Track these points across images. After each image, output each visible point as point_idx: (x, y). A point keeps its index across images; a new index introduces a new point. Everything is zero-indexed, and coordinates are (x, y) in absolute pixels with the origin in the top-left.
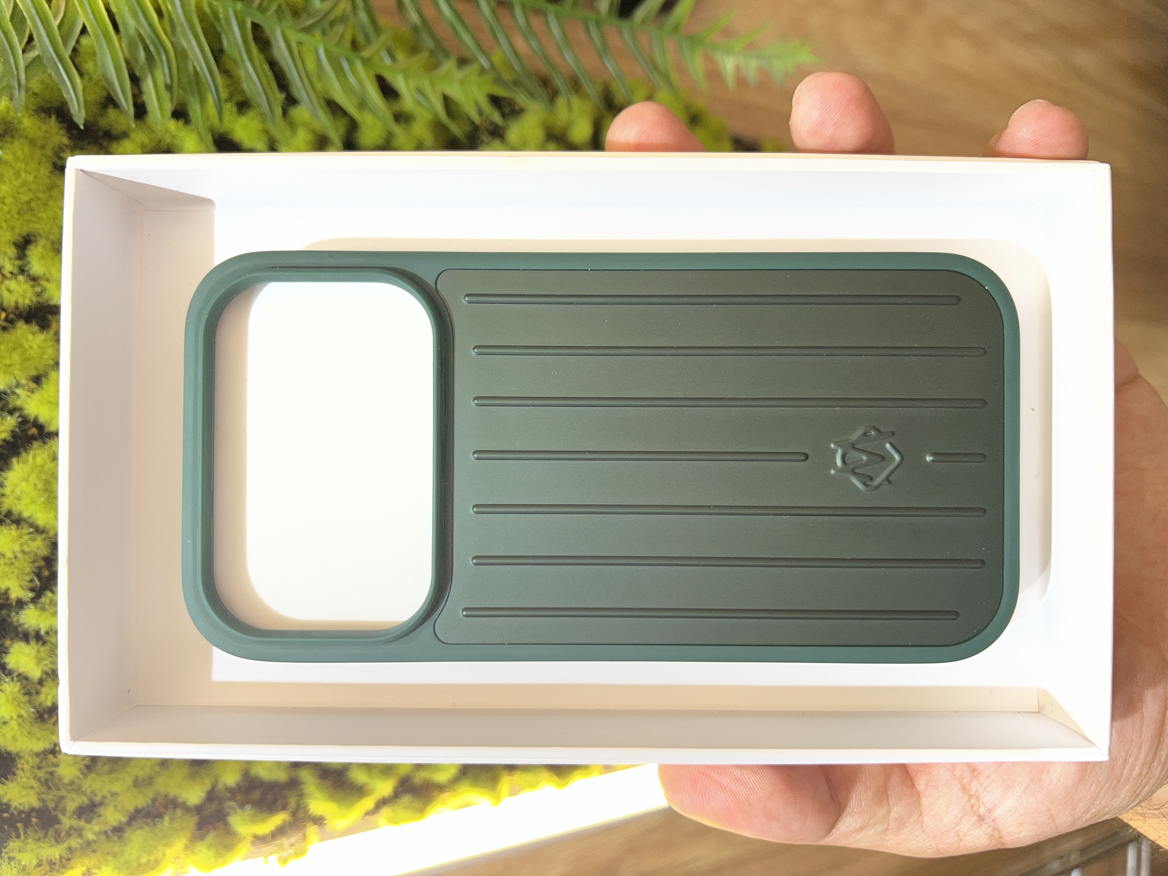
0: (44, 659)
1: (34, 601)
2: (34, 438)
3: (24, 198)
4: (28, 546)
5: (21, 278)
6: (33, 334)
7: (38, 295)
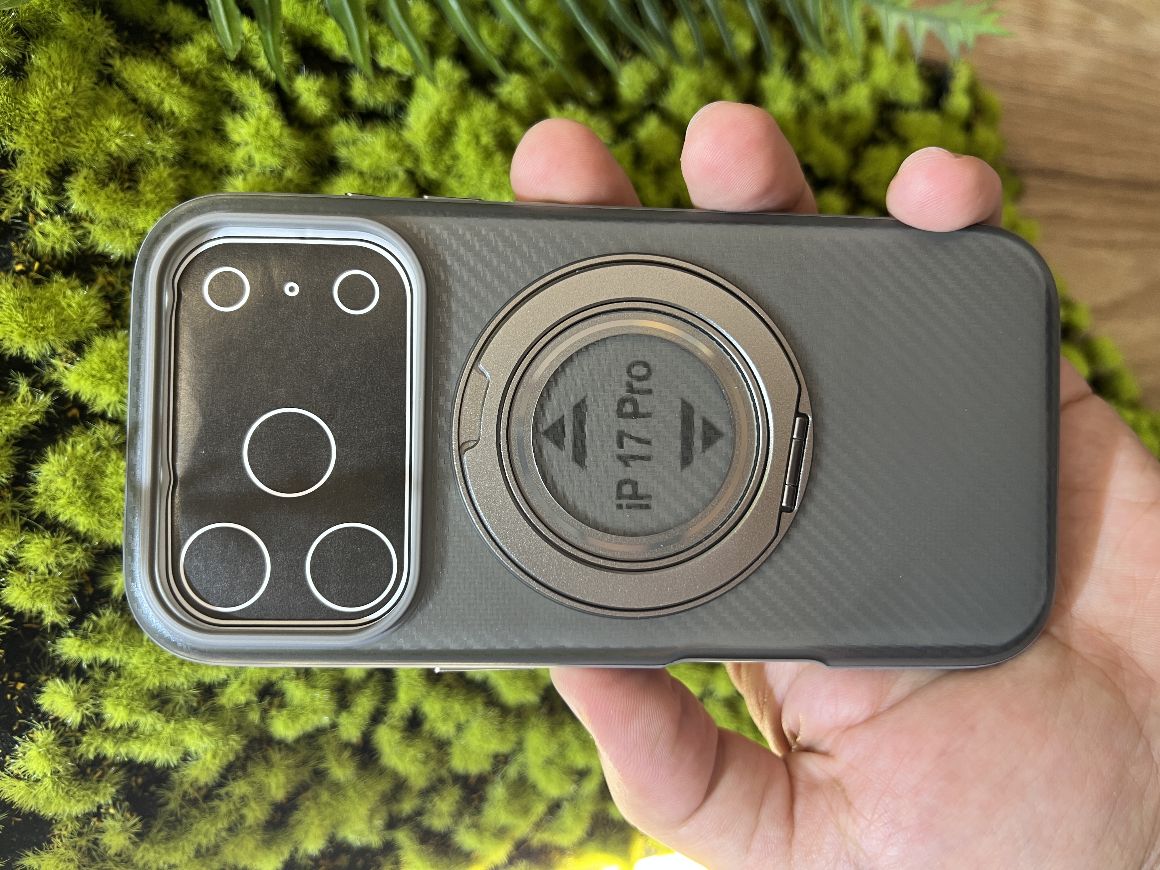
0: (85, 702)
1: (73, 626)
2: (74, 421)
3: (60, 114)
4: (66, 558)
5: (58, 218)
6: (73, 289)
7: (80, 239)
